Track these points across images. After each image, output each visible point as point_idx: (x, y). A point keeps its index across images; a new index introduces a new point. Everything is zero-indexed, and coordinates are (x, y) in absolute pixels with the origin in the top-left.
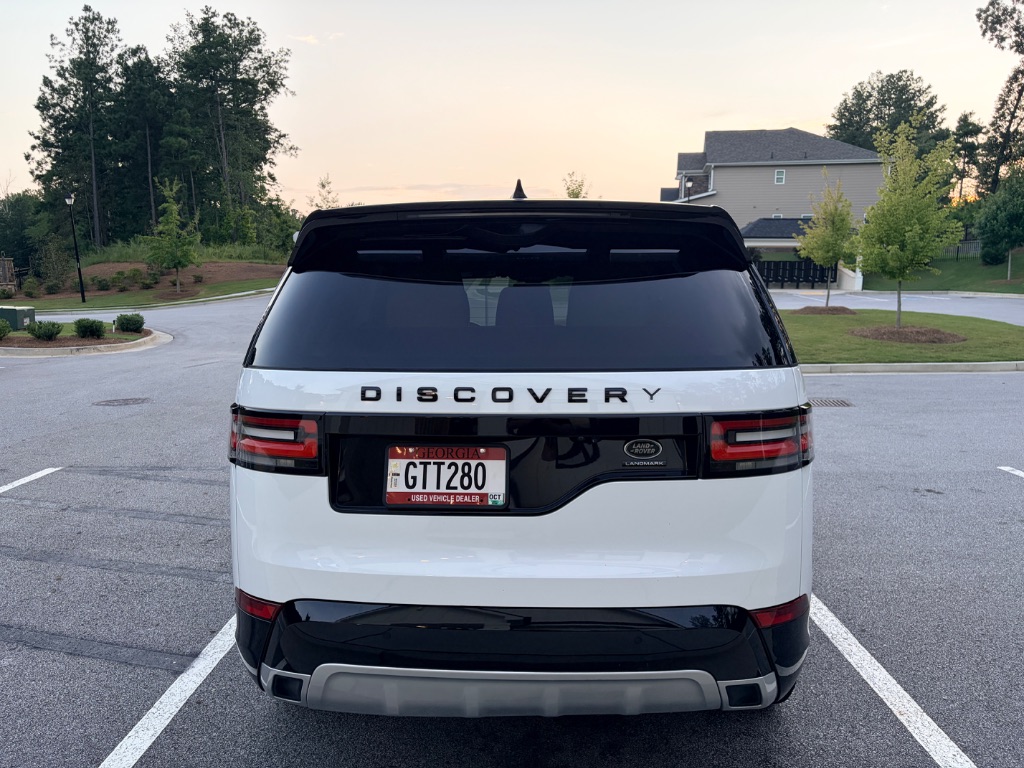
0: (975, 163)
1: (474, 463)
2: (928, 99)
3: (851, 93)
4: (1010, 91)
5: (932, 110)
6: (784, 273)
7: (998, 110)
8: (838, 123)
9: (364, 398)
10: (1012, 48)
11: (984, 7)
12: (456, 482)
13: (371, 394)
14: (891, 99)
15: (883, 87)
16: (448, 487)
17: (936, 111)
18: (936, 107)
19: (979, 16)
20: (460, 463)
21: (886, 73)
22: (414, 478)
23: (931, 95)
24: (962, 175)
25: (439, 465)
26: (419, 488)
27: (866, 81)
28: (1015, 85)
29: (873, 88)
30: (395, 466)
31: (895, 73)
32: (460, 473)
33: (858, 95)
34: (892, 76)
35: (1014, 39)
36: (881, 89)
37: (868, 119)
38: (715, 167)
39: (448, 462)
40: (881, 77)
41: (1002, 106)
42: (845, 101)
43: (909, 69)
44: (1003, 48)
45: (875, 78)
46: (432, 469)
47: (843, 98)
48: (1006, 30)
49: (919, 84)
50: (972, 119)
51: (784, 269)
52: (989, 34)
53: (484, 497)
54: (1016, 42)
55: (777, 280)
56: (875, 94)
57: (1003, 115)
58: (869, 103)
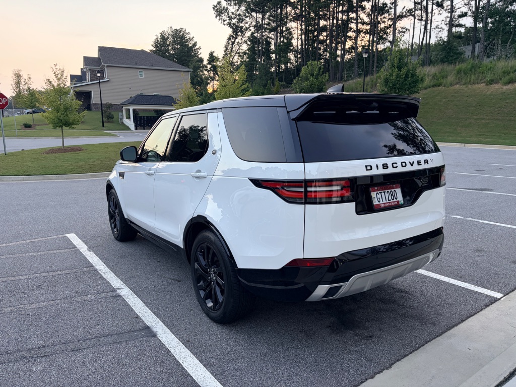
0: (217, 74)
1: (393, 190)
2: (193, 43)
3: (159, 35)
4: (228, 44)
5: (196, 48)
6: (144, 122)
7: (225, 51)
8: (154, 49)
9: (367, 170)
10: (227, 25)
11: (215, 4)
12: (390, 198)
13: (369, 168)
14: (178, 41)
15: (174, 35)
16: (389, 200)
17: (197, 49)
18: (197, 47)
19: (214, 8)
20: (389, 191)
21: (174, 28)
22: (379, 198)
23: (194, 41)
24: (213, 79)
25: (384, 192)
26: (381, 202)
27: (166, 31)
28: (230, 41)
29: (169, 34)
30: (373, 194)
31: (178, 28)
32: (390, 195)
33: (162, 36)
34: (176, 30)
35: (228, 21)
36: (173, 35)
37: (168, 49)
38: (107, 66)
39: (386, 191)
40: (173, 30)
41: (226, 49)
42: (157, 39)
43: (184, 28)
44: (225, 25)
45: (170, 30)
46: (383, 194)
47: (156, 38)
48: (224, 17)
49: (189, 35)
50: (215, 54)
51: (144, 120)
52: (218, 17)
53: (398, 202)
54: (229, 23)
55: (141, 126)
56: (170, 37)
57: (226, 54)
58: (168, 42)
